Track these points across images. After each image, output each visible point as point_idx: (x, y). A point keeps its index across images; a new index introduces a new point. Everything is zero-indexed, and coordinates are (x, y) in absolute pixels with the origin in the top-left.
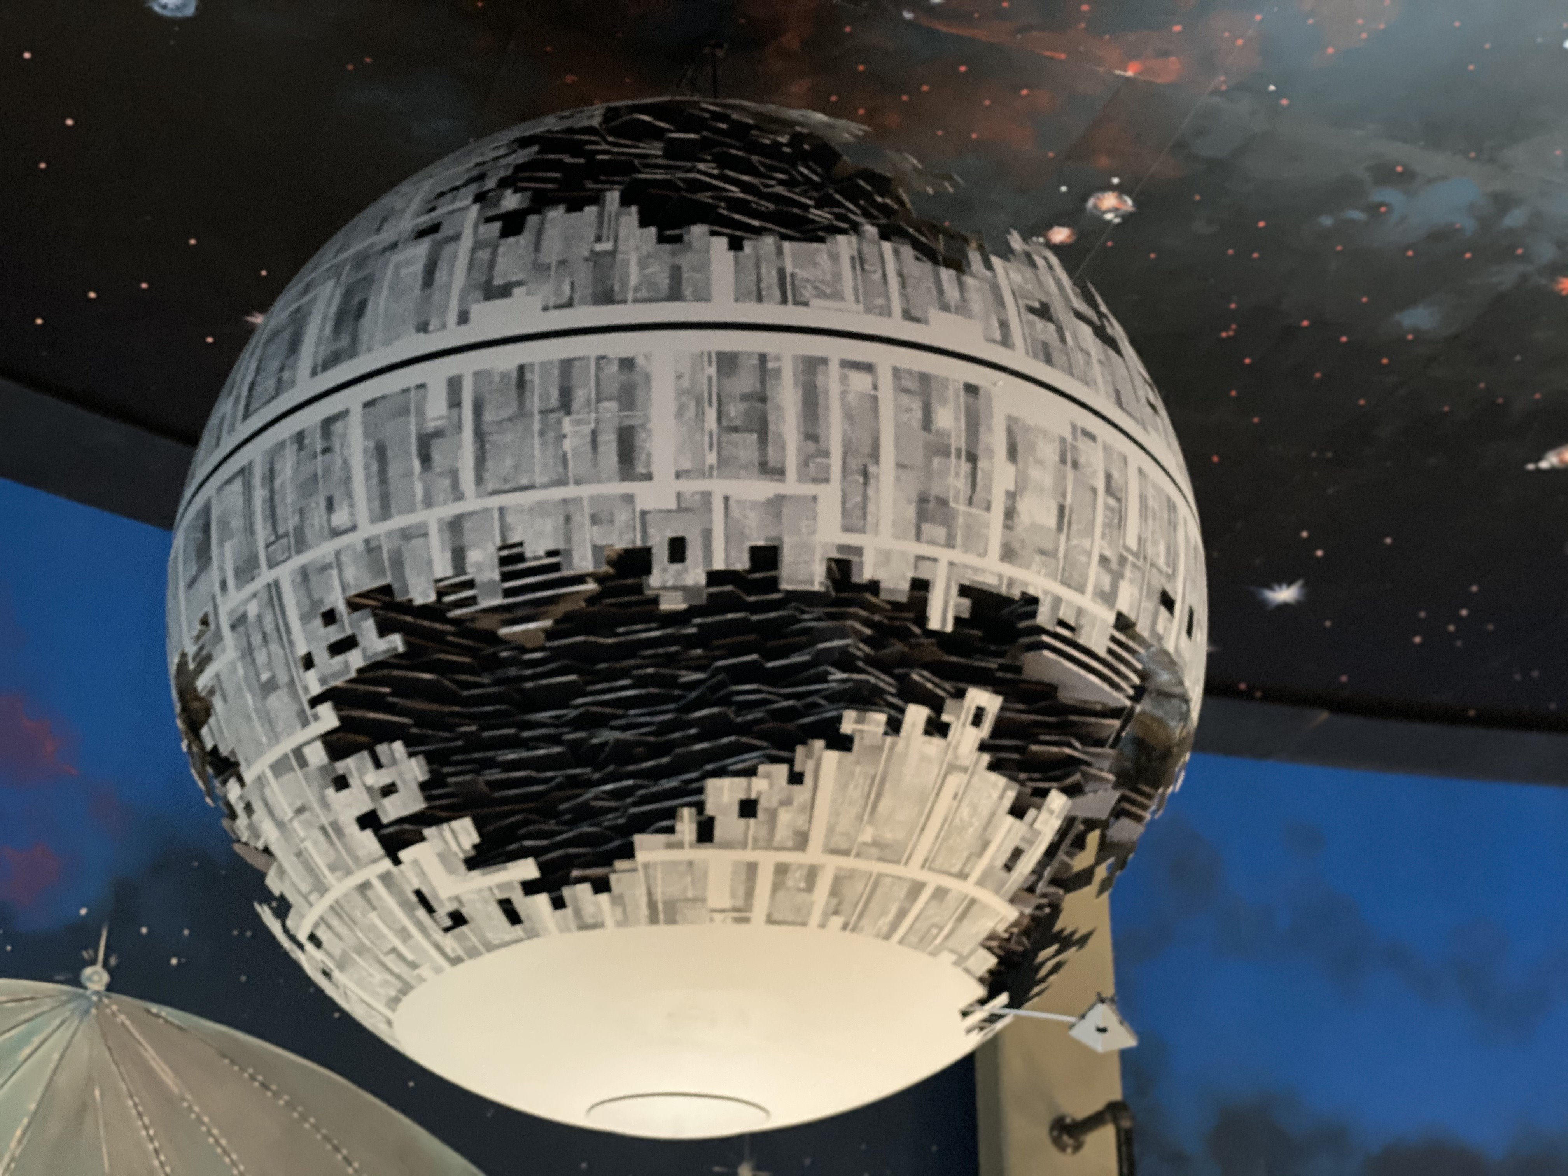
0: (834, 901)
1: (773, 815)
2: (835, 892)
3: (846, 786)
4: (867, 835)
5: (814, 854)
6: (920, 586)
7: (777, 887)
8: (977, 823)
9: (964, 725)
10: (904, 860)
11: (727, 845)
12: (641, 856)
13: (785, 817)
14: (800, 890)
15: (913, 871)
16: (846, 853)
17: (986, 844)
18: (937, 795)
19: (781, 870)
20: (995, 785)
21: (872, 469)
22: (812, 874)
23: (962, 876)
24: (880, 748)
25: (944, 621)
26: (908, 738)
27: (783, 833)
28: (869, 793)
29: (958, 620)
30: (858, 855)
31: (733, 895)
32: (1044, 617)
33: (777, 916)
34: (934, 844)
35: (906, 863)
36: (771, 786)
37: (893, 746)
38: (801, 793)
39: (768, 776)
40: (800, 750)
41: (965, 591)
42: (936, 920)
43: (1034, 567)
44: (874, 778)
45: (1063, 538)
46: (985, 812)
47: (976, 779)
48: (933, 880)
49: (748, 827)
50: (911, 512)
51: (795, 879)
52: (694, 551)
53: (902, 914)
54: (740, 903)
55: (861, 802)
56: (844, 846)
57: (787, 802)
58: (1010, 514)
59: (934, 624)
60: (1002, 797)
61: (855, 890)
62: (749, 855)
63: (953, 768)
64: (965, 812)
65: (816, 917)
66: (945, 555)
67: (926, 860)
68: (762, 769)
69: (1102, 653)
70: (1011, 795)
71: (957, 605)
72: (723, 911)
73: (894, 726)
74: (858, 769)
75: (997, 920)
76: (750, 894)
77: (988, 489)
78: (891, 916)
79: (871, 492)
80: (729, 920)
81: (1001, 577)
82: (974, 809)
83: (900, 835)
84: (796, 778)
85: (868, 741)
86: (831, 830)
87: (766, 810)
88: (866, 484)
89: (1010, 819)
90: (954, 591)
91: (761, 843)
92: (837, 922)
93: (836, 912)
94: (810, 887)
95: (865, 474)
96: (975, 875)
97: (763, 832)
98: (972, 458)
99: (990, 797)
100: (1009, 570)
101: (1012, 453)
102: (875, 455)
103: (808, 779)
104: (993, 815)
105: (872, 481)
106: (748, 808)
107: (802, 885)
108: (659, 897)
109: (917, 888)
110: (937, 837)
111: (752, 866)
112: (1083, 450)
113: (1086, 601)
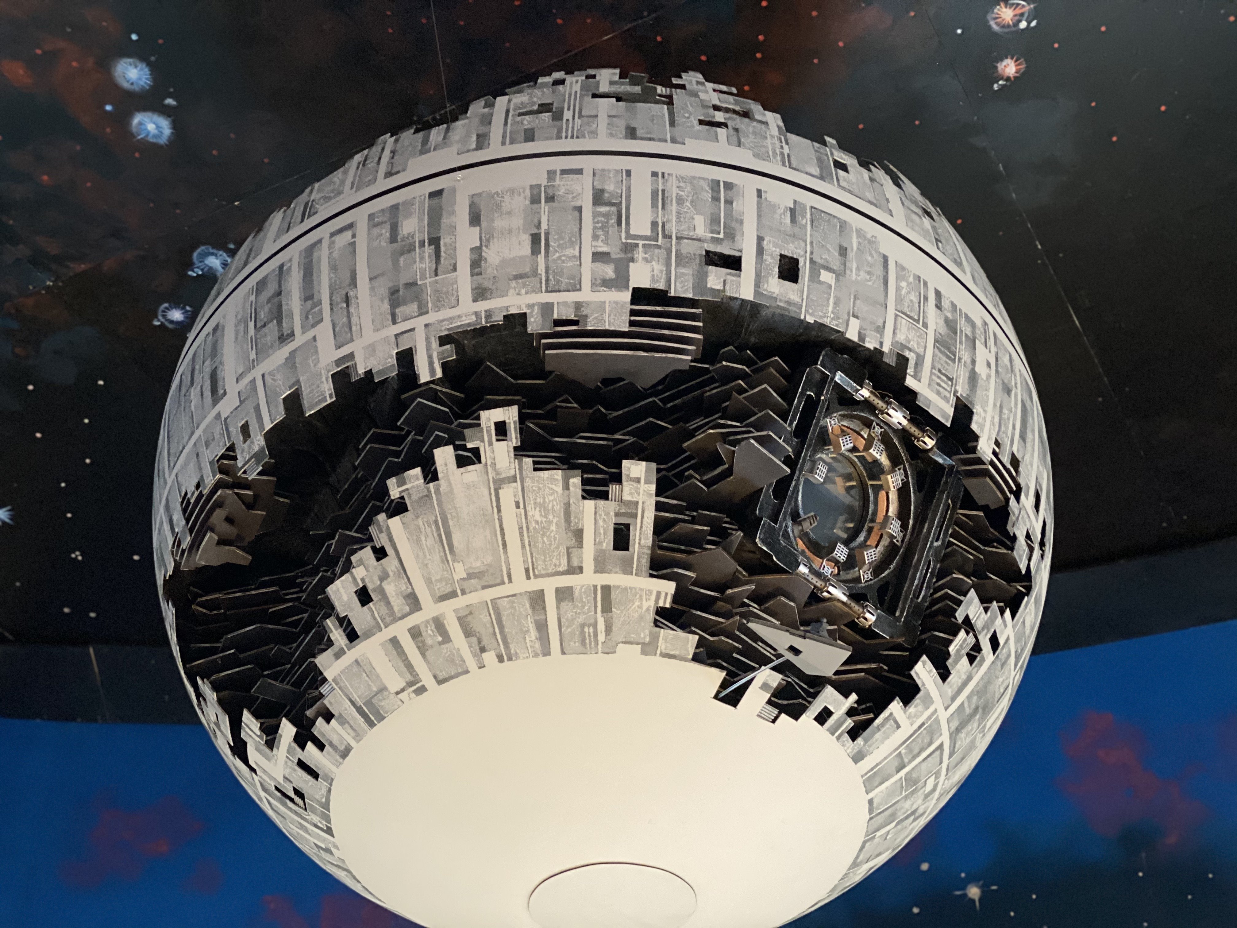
0: (474, 640)
1: (381, 591)
2: (468, 633)
3: (418, 541)
4: (460, 571)
5: (430, 609)
7: (423, 649)
8: (556, 520)
9: (491, 444)
10: (506, 580)
11: (369, 634)
12: (328, 674)
13: (390, 588)
14: (440, 643)
15: (521, 585)
16: (453, 595)
17: (579, 534)
18: (499, 511)
19: (415, 633)
20: (552, 480)
21: (351, 294)
22: (439, 625)
23: (576, 570)
24: (429, 496)
25: (432, 371)
26: (447, 476)
27: (398, 604)
28: (440, 535)
29: (444, 366)
30: (463, 593)
31: (401, 674)
32: (535, 325)
33: (441, 676)
34: (524, 554)
35: (510, 581)
36: (367, 569)
37: (437, 490)
38: (390, 563)
39: (361, 562)
40: (373, 530)
41: (444, 340)
42: (581, 620)
43: (511, 292)
44: (436, 522)
45: (541, 258)
46: (559, 508)
47: (528, 483)
48: (549, 586)
49: (370, 610)
50: (386, 307)
51: (430, 636)
52: (254, 428)
53: (542, 627)
54: (409, 677)
55: (437, 546)
56: (448, 589)
57: (384, 576)
58: (476, 264)
59: (424, 377)
60: (566, 487)
61: (483, 622)
62: (387, 633)
63: (499, 483)
64: (535, 514)
65: (471, 663)
66: (419, 323)
67: (527, 570)
68: (354, 559)
69: (626, 328)
70: (576, 481)
71: (441, 355)
72: (403, 690)
73: (431, 475)
74: (420, 522)
75: (653, 597)
76: (409, 667)
77: (453, 256)
78: (533, 634)
79: (352, 310)
80: (413, 695)
81: (477, 314)
82: (543, 507)
83: (488, 559)
84: (380, 553)
85: (415, 497)
86: (428, 581)
87: (374, 590)
88: (348, 306)
89: (590, 504)
90: (435, 344)
91: (388, 620)
92: (489, 657)
93: (483, 650)
94: (446, 638)
95: (347, 300)
96: (589, 564)
97: (384, 610)
98: (435, 241)
99: (554, 492)
100: (483, 306)
101: (475, 219)
102: (353, 283)
103: (389, 550)
104: (567, 505)
105: (353, 302)
106: (364, 597)
107: (440, 639)
108: (360, 703)
109: (537, 599)
110: (523, 546)
111: (394, 642)
112: (562, 185)
113: (585, 295)
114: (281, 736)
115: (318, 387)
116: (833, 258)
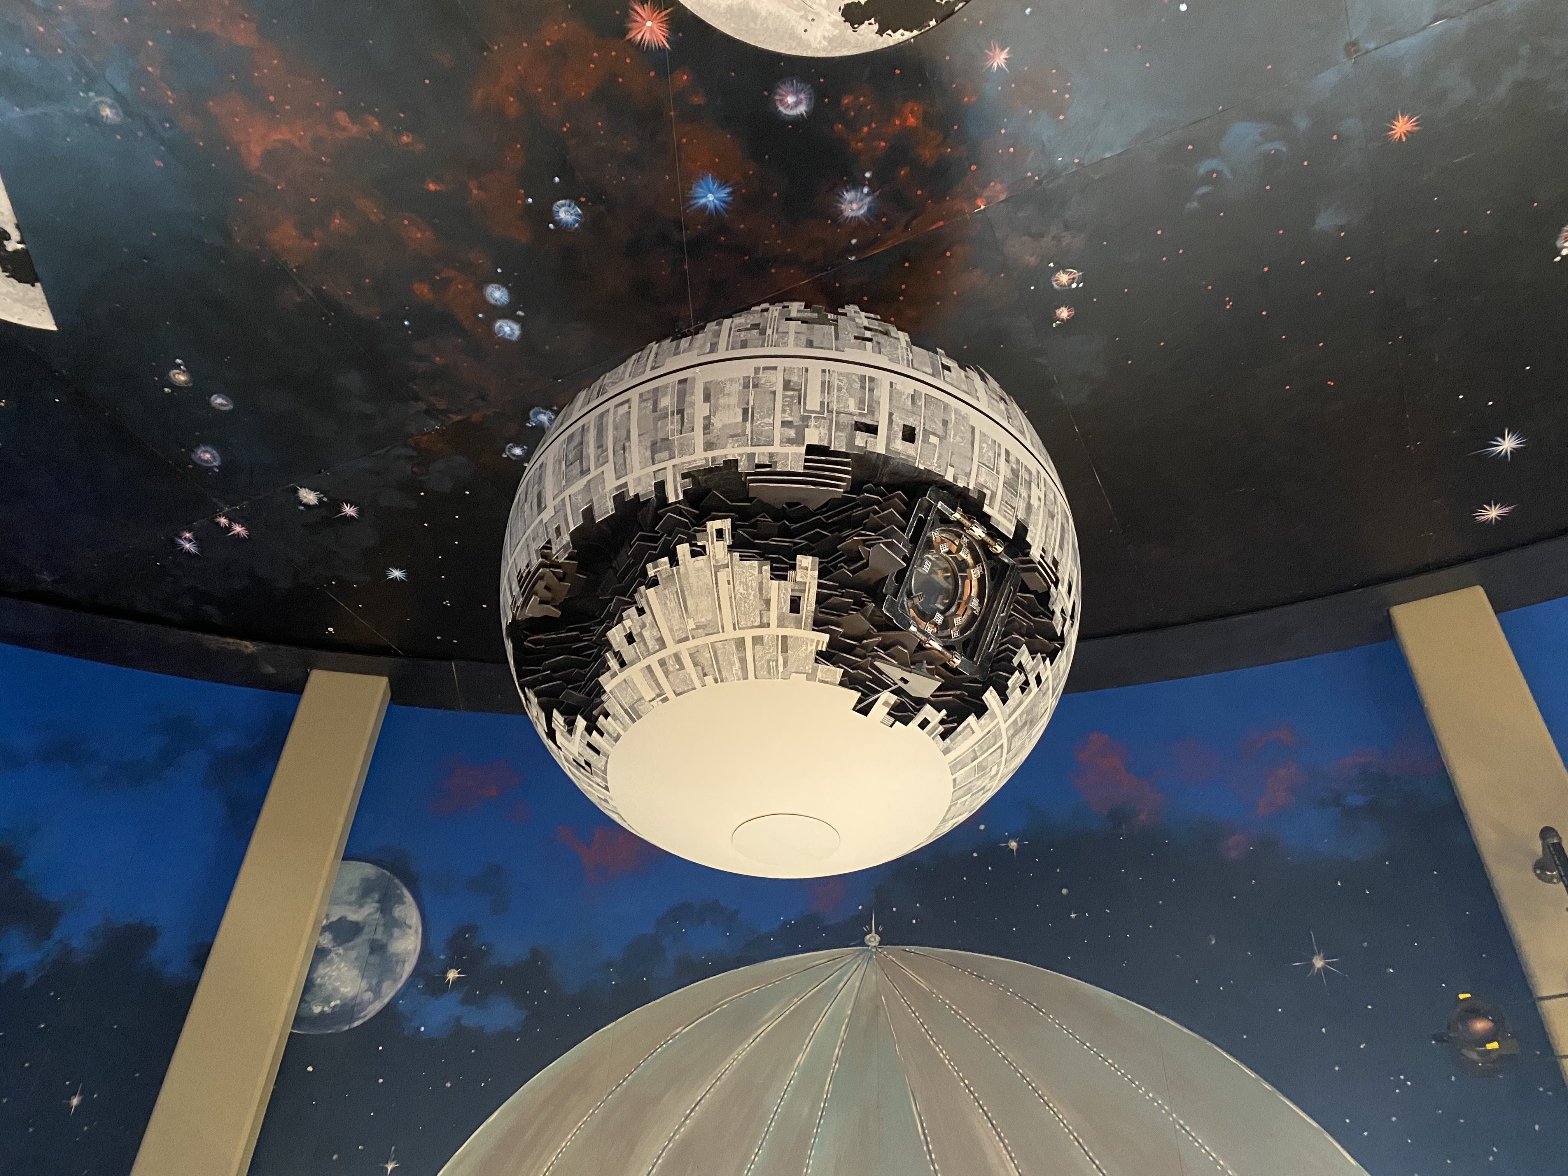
0: (699, 668)
1: (641, 635)
2: (696, 664)
3: (665, 604)
4: (691, 625)
5: (672, 648)
6: (660, 487)
7: (667, 674)
8: (753, 593)
9: (713, 543)
10: (721, 630)
11: (633, 663)
12: (607, 688)
13: (646, 634)
14: (678, 670)
15: (730, 634)
16: (686, 639)
17: (768, 602)
18: (717, 586)
19: (662, 663)
20: (752, 567)
21: (627, 444)
22: (677, 657)
23: (765, 625)
24: (673, 575)
25: (677, 496)
26: (684, 563)
27: (652, 644)
28: (679, 601)
29: (685, 492)
30: (693, 638)
31: (652, 689)
32: (743, 467)
33: (678, 691)
34: (732, 614)
35: (723, 631)
36: (632, 621)
37: (678, 572)
38: (647, 618)
39: (629, 617)
40: (637, 596)
41: (684, 476)
42: (768, 657)
43: (729, 446)
44: (677, 592)
45: (748, 424)
46: (755, 585)
47: (736, 569)
48: (748, 635)
49: (634, 647)
50: (648, 453)
51: (672, 665)
52: (563, 529)
53: (743, 660)
54: (658, 691)
55: (678, 608)
56: (684, 636)
57: (643, 626)
58: (707, 427)
59: (672, 499)
60: (760, 572)
61: (705, 657)
62: (644, 663)
63: (717, 568)
64: (740, 589)
65: (697, 683)
66: (669, 464)
67: (734, 625)
68: (624, 614)
69: (801, 471)
70: (767, 568)
71: (683, 486)
72: (654, 699)
73: (674, 561)
74: (667, 591)
75: (815, 644)
76: (658, 684)
77: (692, 421)
78: (737, 665)
79: (627, 455)
80: (660, 703)
81: (706, 459)
82: (745, 584)
83: (710, 617)
84: (641, 611)
85: (664, 576)
86: (671, 630)
87: (637, 635)
88: (624, 453)
89: (775, 583)
90: (679, 478)
91: (645, 654)
92: (709, 679)
93: (705, 675)
94: (682, 667)
95: (624, 449)
96: (774, 621)
97: (643, 648)
98: (681, 412)
99: (753, 575)
100: (710, 454)
101: (707, 398)
102: (628, 438)
103: (646, 609)
104: (761, 583)
105: (627, 450)
106: (630, 639)
107: (678, 667)
108: (627, 707)
109: (740, 643)
110: (732, 609)
111: (649, 668)
112: (763, 376)
113: (776, 448)
114: (577, 727)
115: (604, 504)
116: (939, 428)
